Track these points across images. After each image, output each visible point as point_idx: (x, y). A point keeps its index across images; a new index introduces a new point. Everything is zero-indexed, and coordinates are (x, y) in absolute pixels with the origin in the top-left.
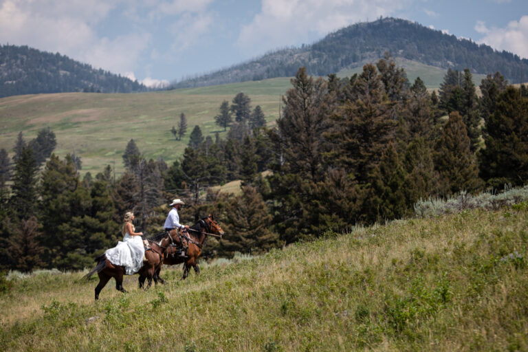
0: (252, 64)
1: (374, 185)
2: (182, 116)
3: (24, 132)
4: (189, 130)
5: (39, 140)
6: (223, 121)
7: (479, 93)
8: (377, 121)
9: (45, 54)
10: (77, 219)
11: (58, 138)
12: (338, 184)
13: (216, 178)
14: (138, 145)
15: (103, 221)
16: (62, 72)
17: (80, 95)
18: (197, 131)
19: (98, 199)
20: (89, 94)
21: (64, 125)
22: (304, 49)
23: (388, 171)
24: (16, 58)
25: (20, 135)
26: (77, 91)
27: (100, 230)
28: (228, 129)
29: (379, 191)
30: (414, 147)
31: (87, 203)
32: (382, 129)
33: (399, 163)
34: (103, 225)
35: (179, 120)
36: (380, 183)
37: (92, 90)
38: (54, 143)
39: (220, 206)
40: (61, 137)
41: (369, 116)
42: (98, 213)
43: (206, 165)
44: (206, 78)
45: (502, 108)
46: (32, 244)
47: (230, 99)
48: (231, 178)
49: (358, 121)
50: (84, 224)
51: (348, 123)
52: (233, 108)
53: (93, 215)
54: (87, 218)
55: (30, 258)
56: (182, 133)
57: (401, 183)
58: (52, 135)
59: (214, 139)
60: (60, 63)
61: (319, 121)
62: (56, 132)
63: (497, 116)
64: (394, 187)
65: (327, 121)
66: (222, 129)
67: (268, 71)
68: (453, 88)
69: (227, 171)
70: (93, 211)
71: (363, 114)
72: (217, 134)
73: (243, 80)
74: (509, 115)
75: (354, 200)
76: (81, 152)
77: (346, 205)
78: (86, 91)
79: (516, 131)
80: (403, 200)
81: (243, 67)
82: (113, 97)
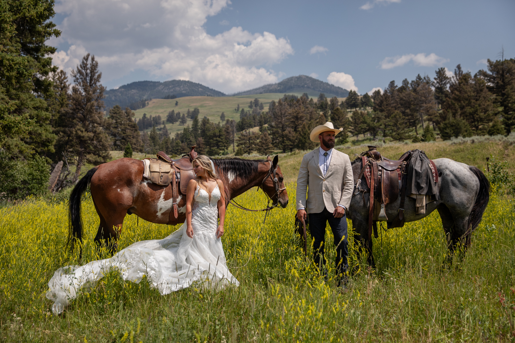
0: (259, 89)
1: (300, 133)
2: (238, 105)
3: (190, 108)
4: (240, 109)
5: (194, 111)
6: (251, 107)
7: (329, 103)
8: (301, 115)
9: (195, 83)
10: (215, 139)
11: (200, 111)
12: (290, 132)
13: (251, 126)
14: (225, 113)
15: (222, 139)
16: (200, 89)
17: (206, 97)
18: (243, 110)
19: (221, 133)
20: (209, 97)
21: (202, 106)
22: (275, 84)
23: (303, 130)
24: (186, 84)
25: (189, 109)
26: (205, 96)
27: (221, 142)
28: (252, 109)
29: (301, 135)
30: (311, 123)
31: (218, 134)
32: (302, 117)
33: (307, 128)
34: (222, 140)
35: (237, 106)
36: (301, 133)
37: (210, 96)
38: (198, 112)
39: (256, 137)
40: (201, 110)
41: (298, 114)
42: (221, 137)
43: (248, 122)
44: (245, 92)
45: (335, 113)
46: (201, 145)
47: (253, 100)
48: (255, 126)
49: (295, 114)
50: (217, 140)
51: (292, 115)
52: (254, 103)
53: (219, 137)
54: (218, 138)
55: (200, 149)
56: (238, 110)
57: (307, 133)
58: (198, 110)
59: (248, 113)
60: (199, 86)
61: (284, 114)
62: (199, 108)
63: (334, 116)
64: (305, 134)
65: (286, 114)
66: (250, 109)
67: (264, 91)
68: (322, 101)
69: (254, 124)
70: (219, 136)
71: (297, 113)
72: (249, 111)
73: (256, 94)
74: (337, 115)
75: (294, 137)
76: (207, 115)
77: (292, 138)
78: (208, 96)
79: (338, 120)
80: (307, 138)
81: (256, 89)
82: (216, 98)
